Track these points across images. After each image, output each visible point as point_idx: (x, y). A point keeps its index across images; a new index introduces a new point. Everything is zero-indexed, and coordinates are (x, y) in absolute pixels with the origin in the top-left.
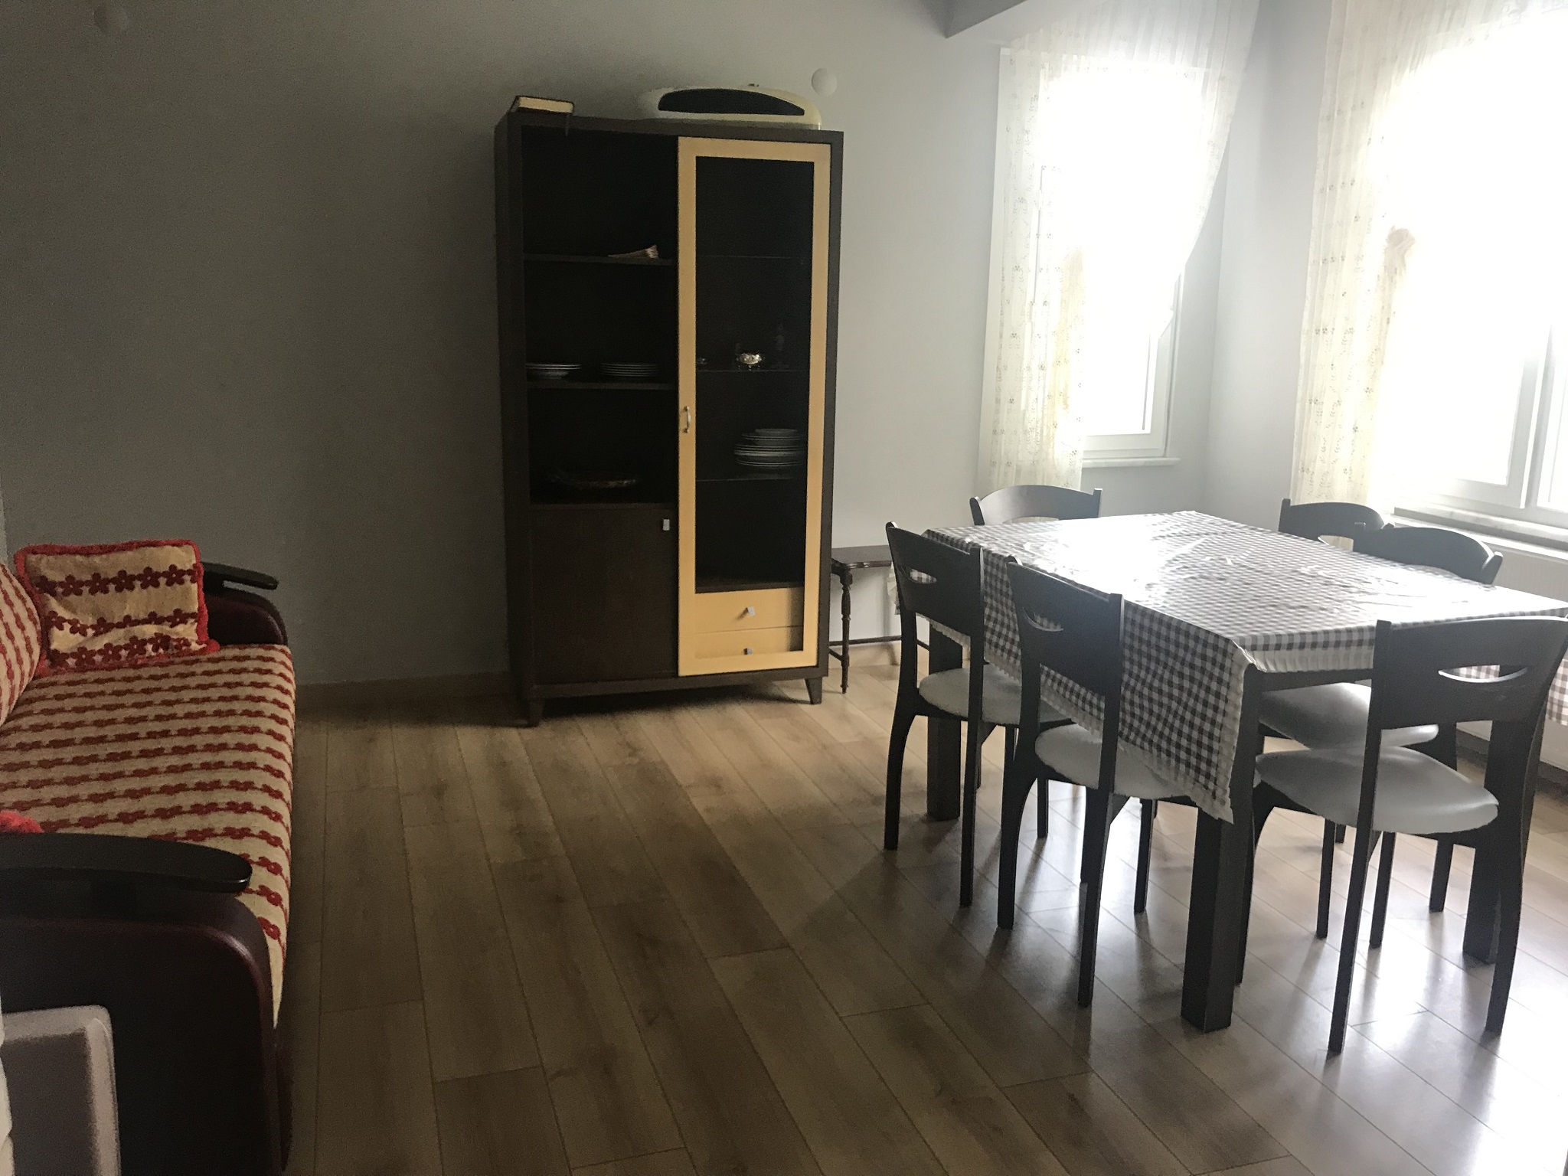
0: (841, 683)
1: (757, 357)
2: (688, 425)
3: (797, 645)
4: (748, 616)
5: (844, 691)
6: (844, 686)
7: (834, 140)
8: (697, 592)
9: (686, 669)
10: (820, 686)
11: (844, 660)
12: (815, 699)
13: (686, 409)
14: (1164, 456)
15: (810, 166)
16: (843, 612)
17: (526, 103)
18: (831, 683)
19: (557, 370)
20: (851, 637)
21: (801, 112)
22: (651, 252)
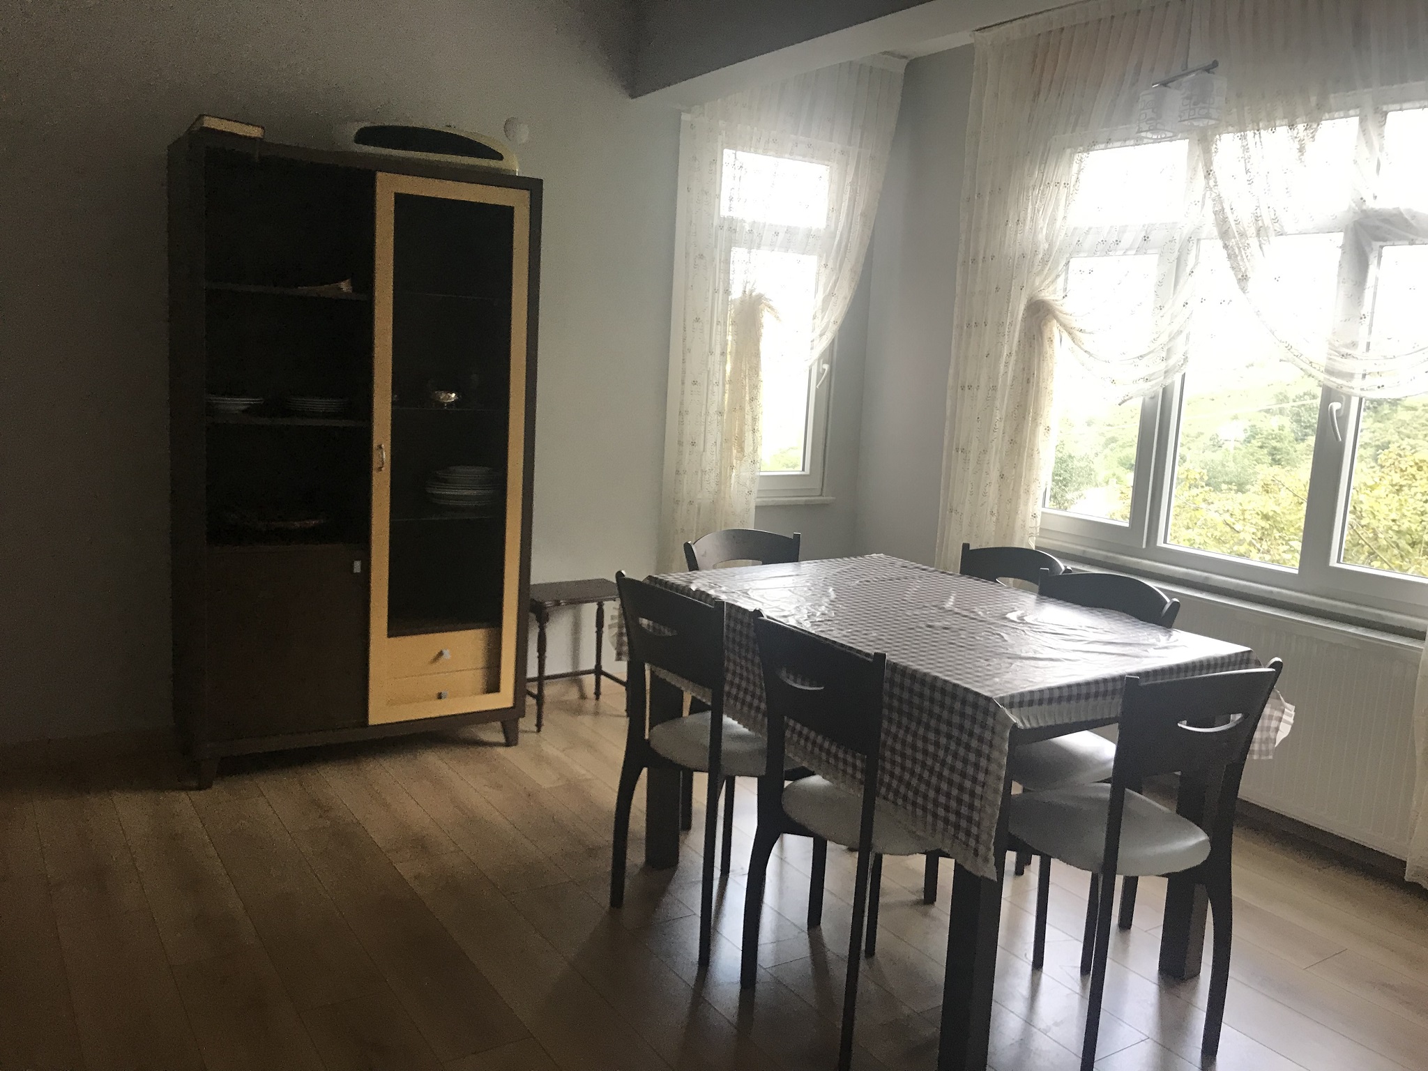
0: (536, 722)
1: (453, 395)
2: (383, 464)
3: (493, 686)
4: (442, 660)
5: (539, 731)
6: (539, 725)
7: (534, 187)
8: (389, 636)
9: (375, 718)
10: (516, 727)
11: (539, 698)
12: (511, 740)
13: (380, 447)
14: (821, 495)
15: (510, 210)
16: (538, 651)
17: (211, 123)
18: (527, 723)
19: (238, 404)
20: (548, 672)
21: (500, 157)
22: (345, 286)
